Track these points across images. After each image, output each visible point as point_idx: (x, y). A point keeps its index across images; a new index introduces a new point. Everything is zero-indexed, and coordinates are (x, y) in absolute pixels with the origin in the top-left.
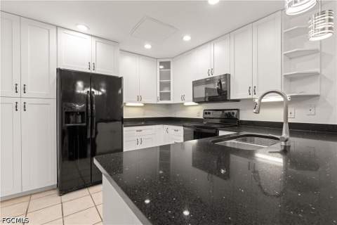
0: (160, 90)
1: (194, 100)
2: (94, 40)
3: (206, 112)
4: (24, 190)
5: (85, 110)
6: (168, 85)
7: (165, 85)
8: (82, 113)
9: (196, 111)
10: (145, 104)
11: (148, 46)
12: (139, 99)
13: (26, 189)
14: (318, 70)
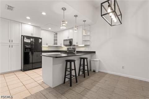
0: (54, 41)
1: (64, 45)
2: (33, 26)
3: (68, 49)
4: (12, 70)
5: (30, 47)
6: (57, 40)
7: (55, 40)
8: (30, 48)
9: (65, 49)
10: (49, 46)
11: (50, 29)
12: (47, 44)
13: (13, 70)
14: (89, 39)
